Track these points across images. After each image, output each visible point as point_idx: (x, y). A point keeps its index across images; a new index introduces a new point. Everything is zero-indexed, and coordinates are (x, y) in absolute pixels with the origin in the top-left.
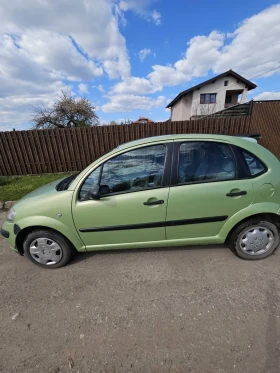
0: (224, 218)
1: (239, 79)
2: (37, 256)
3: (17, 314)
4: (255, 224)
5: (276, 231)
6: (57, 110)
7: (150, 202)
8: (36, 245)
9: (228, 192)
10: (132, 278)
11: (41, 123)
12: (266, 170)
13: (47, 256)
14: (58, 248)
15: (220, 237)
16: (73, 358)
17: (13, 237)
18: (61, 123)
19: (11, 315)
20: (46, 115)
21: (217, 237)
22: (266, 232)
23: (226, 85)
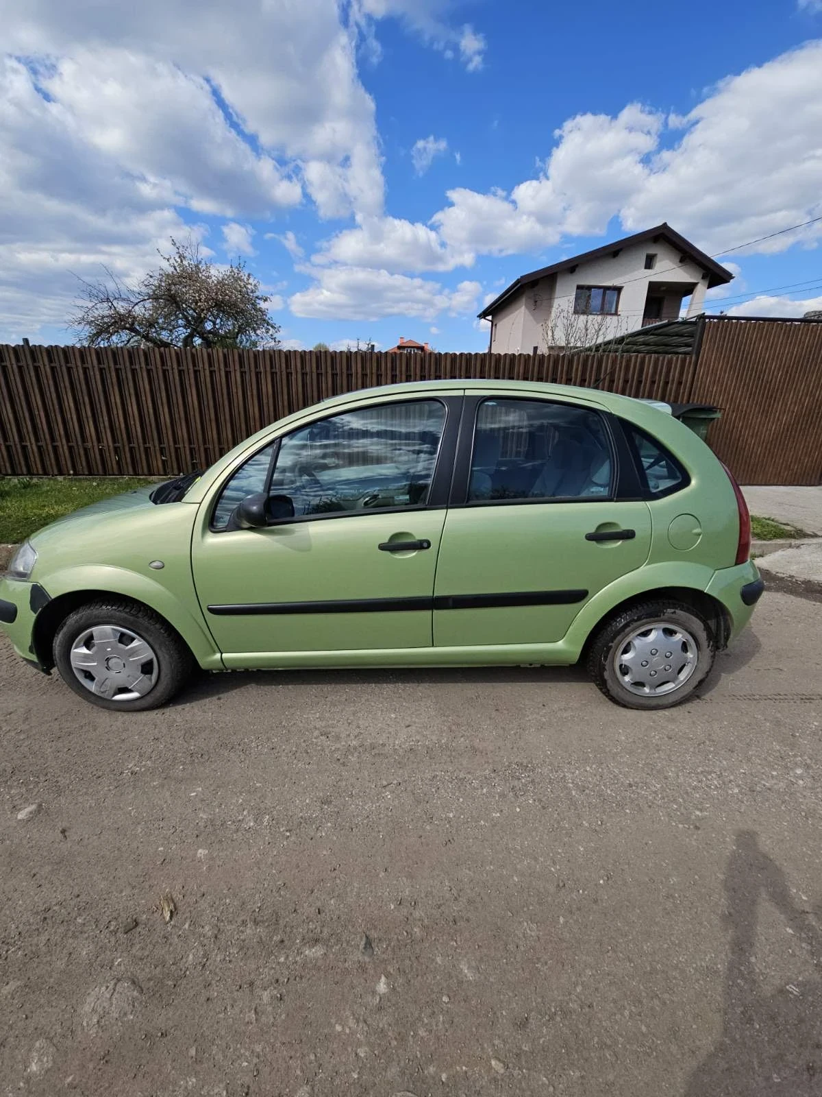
0: (578, 596)
1: (687, 254)
2: (89, 676)
3: (33, 807)
4: (655, 616)
5: (702, 636)
6: (155, 298)
7: (397, 544)
8: (88, 643)
9: (592, 530)
10: (338, 738)
11: (103, 330)
12: (686, 481)
13: (117, 676)
14: (147, 654)
15: (567, 646)
16: (177, 897)
17: (27, 618)
18: (165, 336)
19: (16, 809)
20: (121, 307)
21: (560, 644)
22: (679, 637)
23: (649, 264)
